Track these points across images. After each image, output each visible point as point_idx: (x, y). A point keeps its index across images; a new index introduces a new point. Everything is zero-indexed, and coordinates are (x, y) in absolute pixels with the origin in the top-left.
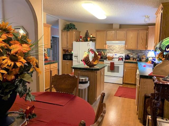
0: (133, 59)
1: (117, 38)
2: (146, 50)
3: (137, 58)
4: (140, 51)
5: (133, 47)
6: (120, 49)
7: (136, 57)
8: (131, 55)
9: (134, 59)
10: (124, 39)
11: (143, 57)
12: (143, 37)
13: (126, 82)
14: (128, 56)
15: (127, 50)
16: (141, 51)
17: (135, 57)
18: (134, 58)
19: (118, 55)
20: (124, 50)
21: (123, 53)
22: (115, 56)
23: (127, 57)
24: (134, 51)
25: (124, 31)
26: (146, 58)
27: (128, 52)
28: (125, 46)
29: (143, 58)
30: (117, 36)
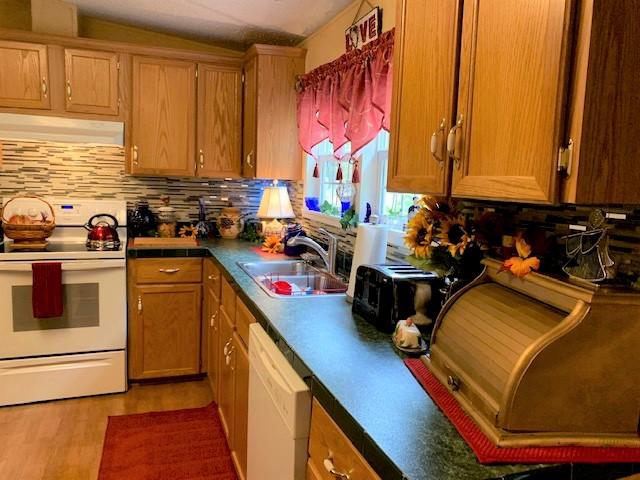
0: (173, 227)
1: (65, 95)
2: (237, 177)
3: (195, 223)
4: (210, 182)
5: (170, 158)
6: (91, 173)
7: (191, 216)
8: (162, 209)
9: (183, 230)
10: (114, 108)
11: (229, 216)
12: (222, 107)
13: (148, 374)
14: (144, 210)
15: (135, 177)
16: (213, 186)
17: (184, 217)
18: (180, 225)
19: (86, 209)
20: (121, 177)
21: (112, 196)
22: (61, 217)
23: (142, 222)
24: (175, 184)
25: (114, 59)
26: (242, 222)
27: (145, 192)
28: (128, 156)
29: (227, 223)
30: (65, 85)
